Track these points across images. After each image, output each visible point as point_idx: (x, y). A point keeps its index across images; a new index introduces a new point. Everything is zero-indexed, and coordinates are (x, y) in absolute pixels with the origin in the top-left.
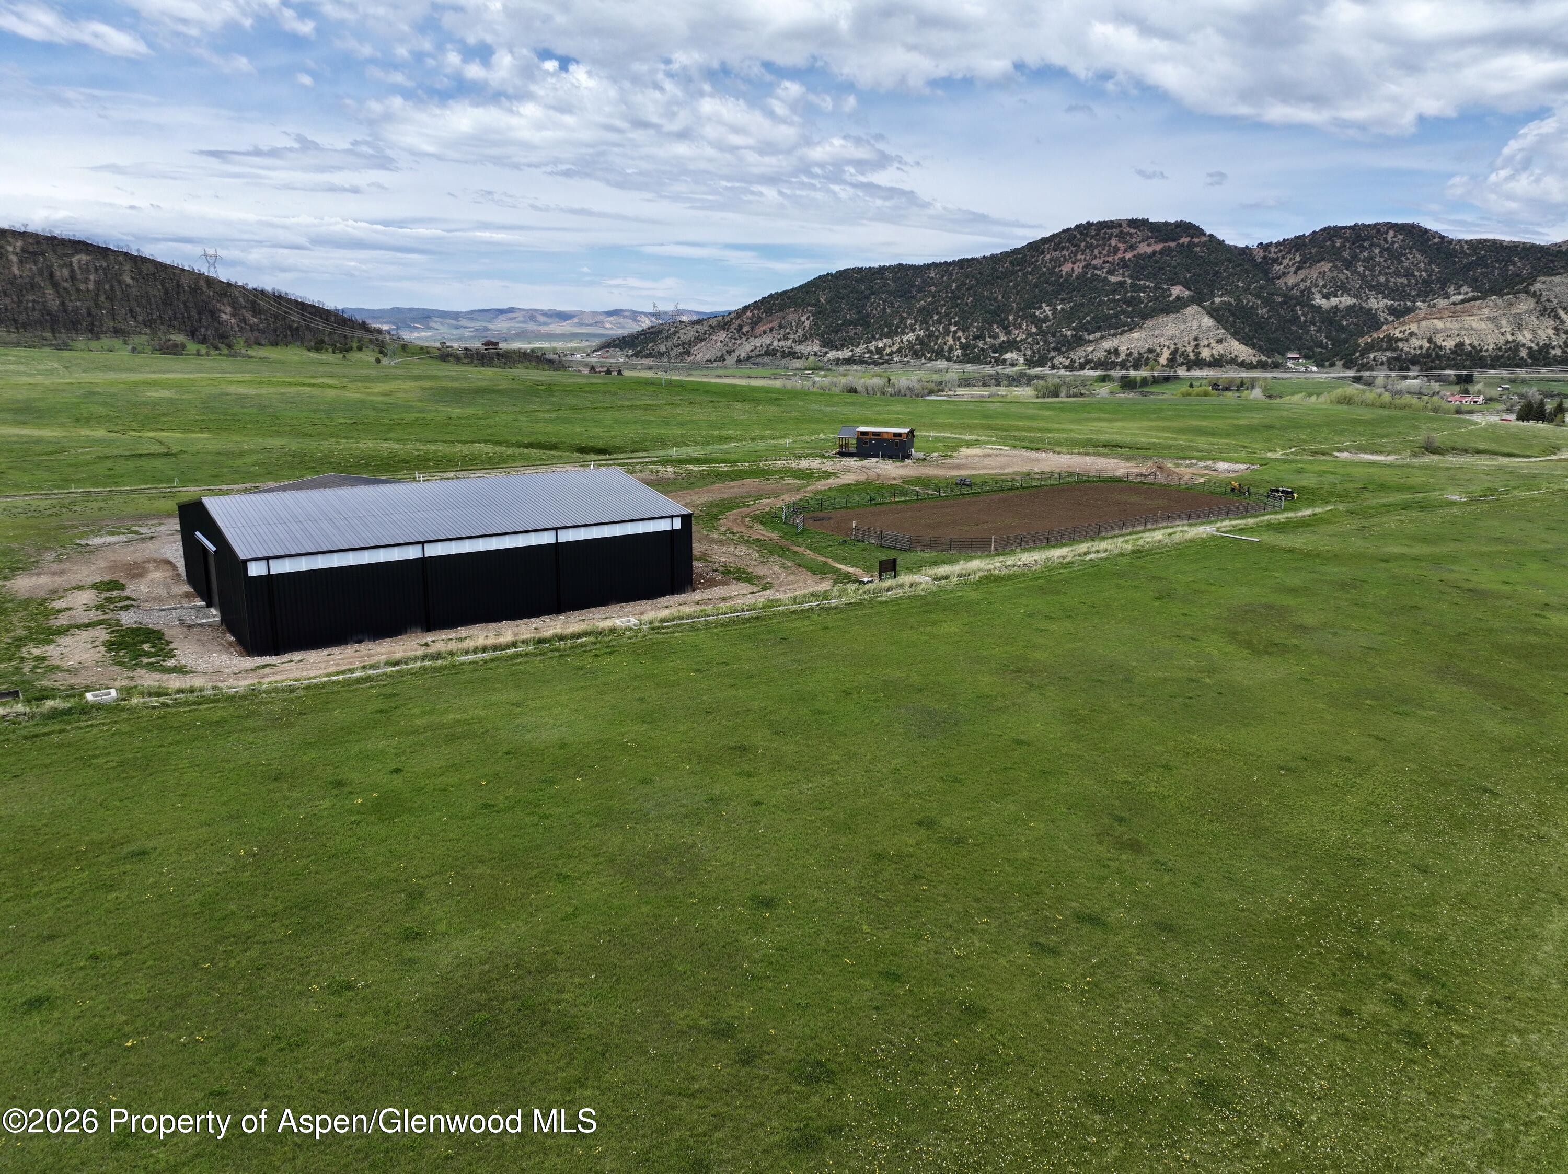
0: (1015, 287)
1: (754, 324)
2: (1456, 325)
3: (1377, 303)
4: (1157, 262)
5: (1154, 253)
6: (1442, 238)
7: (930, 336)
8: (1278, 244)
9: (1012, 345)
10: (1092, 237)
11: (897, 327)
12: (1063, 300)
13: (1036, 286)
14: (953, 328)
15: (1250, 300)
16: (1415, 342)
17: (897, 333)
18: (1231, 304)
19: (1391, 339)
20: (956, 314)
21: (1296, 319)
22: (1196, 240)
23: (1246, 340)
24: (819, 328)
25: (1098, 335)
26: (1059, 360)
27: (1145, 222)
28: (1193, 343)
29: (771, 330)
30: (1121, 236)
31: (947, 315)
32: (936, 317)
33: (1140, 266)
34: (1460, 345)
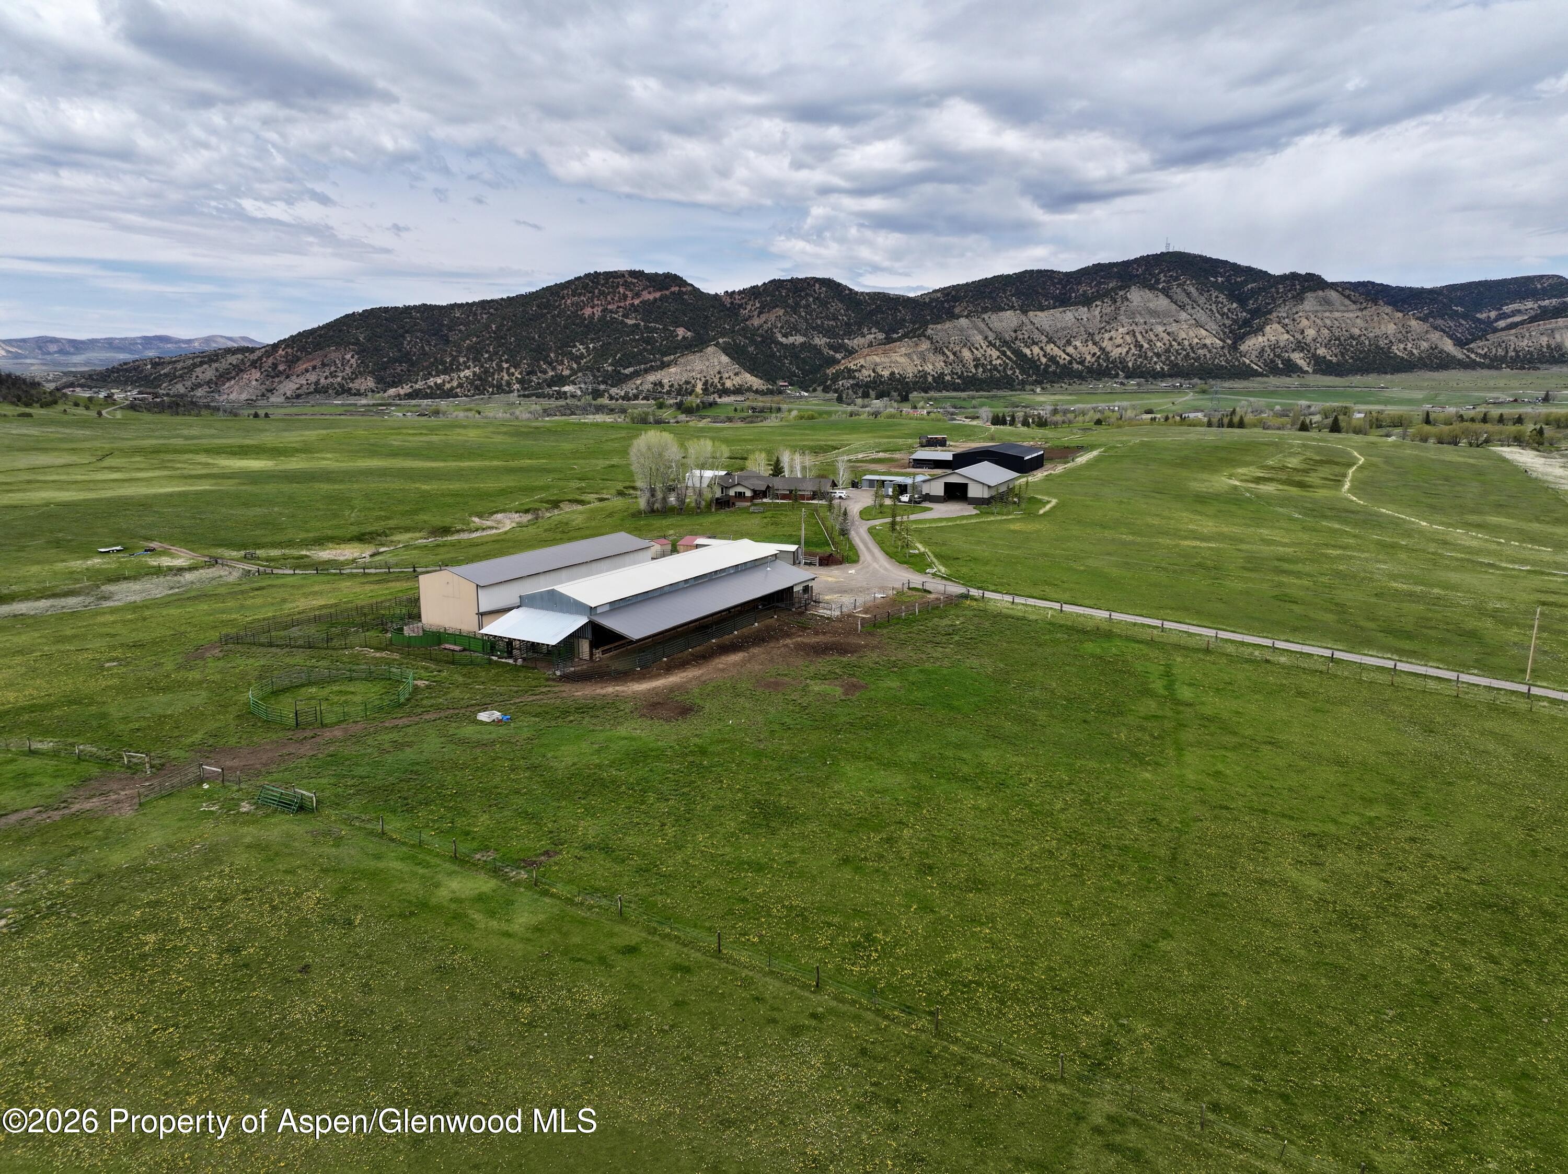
0: (548, 328)
1: (292, 362)
2: (887, 360)
3: (820, 341)
4: (659, 307)
5: (655, 299)
6: (850, 290)
7: (486, 371)
8: (740, 292)
9: (561, 380)
10: (603, 285)
11: (451, 364)
12: (592, 340)
13: (566, 327)
14: (505, 365)
15: (742, 341)
16: (865, 372)
17: (452, 370)
18: (729, 343)
19: (849, 370)
20: (504, 353)
21: (773, 355)
22: (684, 289)
23: (751, 372)
24: (368, 367)
25: (631, 369)
26: (614, 391)
27: (641, 273)
28: (718, 376)
29: (314, 368)
30: (627, 285)
31: (496, 353)
32: (486, 356)
33: (647, 310)
34: (892, 374)
